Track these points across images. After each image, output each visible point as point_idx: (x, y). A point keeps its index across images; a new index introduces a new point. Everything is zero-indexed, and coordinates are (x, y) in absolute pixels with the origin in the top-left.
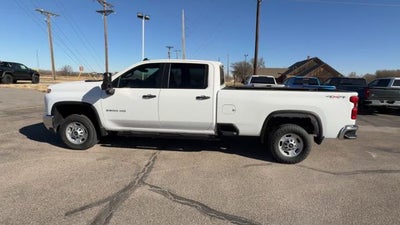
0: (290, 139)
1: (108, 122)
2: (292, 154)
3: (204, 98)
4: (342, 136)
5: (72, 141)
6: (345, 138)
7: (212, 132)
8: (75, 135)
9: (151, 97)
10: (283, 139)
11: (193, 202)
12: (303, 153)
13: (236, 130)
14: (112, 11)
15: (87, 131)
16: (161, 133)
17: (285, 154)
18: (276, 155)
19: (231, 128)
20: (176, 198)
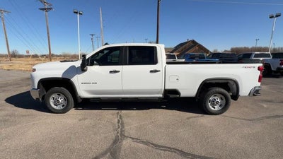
0: (216, 98)
1: (83, 92)
2: (217, 108)
3: (156, 71)
4: (251, 94)
5: (55, 107)
6: (254, 95)
7: (161, 96)
8: (57, 103)
9: (115, 72)
10: (211, 99)
11: (170, 148)
12: (225, 107)
13: (179, 93)
14: (50, 9)
15: (66, 99)
16: (123, 98)
17: (213, 109)
18: (207, 110)
19: (175, 92)
20: (157, 146)
